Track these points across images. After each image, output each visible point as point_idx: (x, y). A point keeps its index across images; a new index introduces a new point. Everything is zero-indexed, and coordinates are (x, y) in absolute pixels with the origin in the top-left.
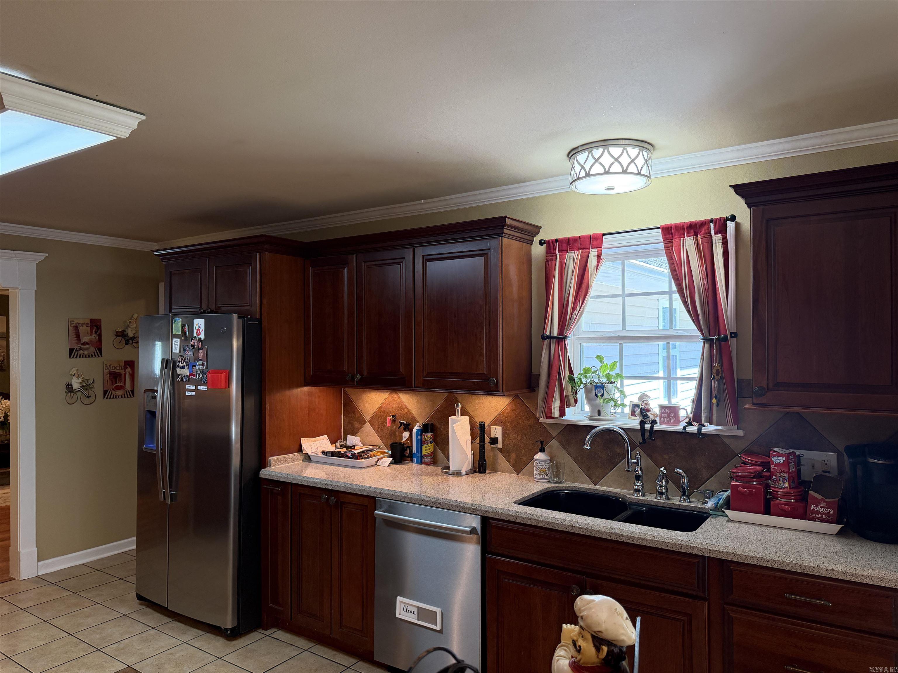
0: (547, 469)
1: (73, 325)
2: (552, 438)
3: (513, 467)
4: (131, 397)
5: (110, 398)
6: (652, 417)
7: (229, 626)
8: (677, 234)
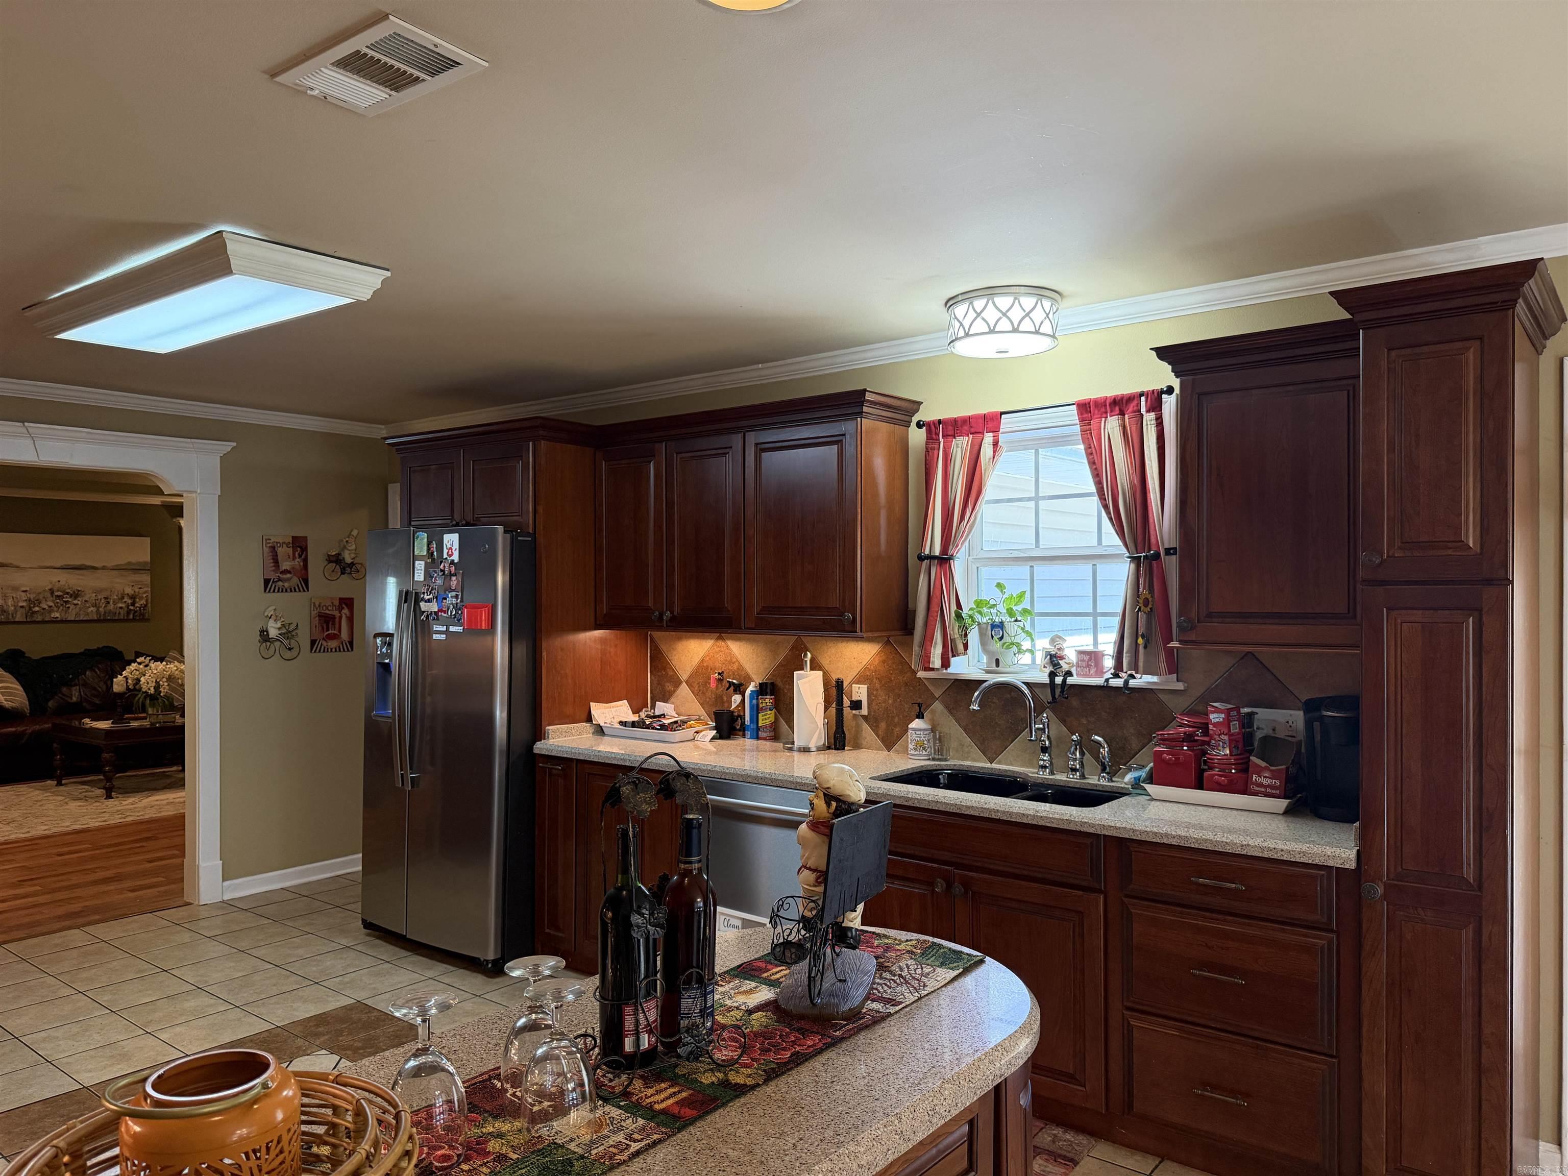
0: (925, 742)
1: (268, 545)
2: (935, 699)
3: (883, 741)
4: (348, 650)
5: (320, 652)
6: (1065, 667)
7: (491, 956)
8: (1096, 412)
